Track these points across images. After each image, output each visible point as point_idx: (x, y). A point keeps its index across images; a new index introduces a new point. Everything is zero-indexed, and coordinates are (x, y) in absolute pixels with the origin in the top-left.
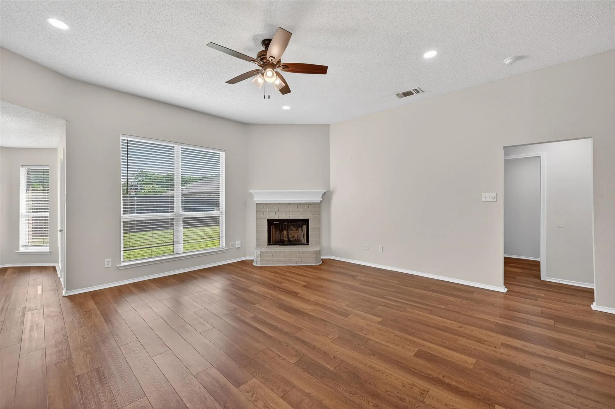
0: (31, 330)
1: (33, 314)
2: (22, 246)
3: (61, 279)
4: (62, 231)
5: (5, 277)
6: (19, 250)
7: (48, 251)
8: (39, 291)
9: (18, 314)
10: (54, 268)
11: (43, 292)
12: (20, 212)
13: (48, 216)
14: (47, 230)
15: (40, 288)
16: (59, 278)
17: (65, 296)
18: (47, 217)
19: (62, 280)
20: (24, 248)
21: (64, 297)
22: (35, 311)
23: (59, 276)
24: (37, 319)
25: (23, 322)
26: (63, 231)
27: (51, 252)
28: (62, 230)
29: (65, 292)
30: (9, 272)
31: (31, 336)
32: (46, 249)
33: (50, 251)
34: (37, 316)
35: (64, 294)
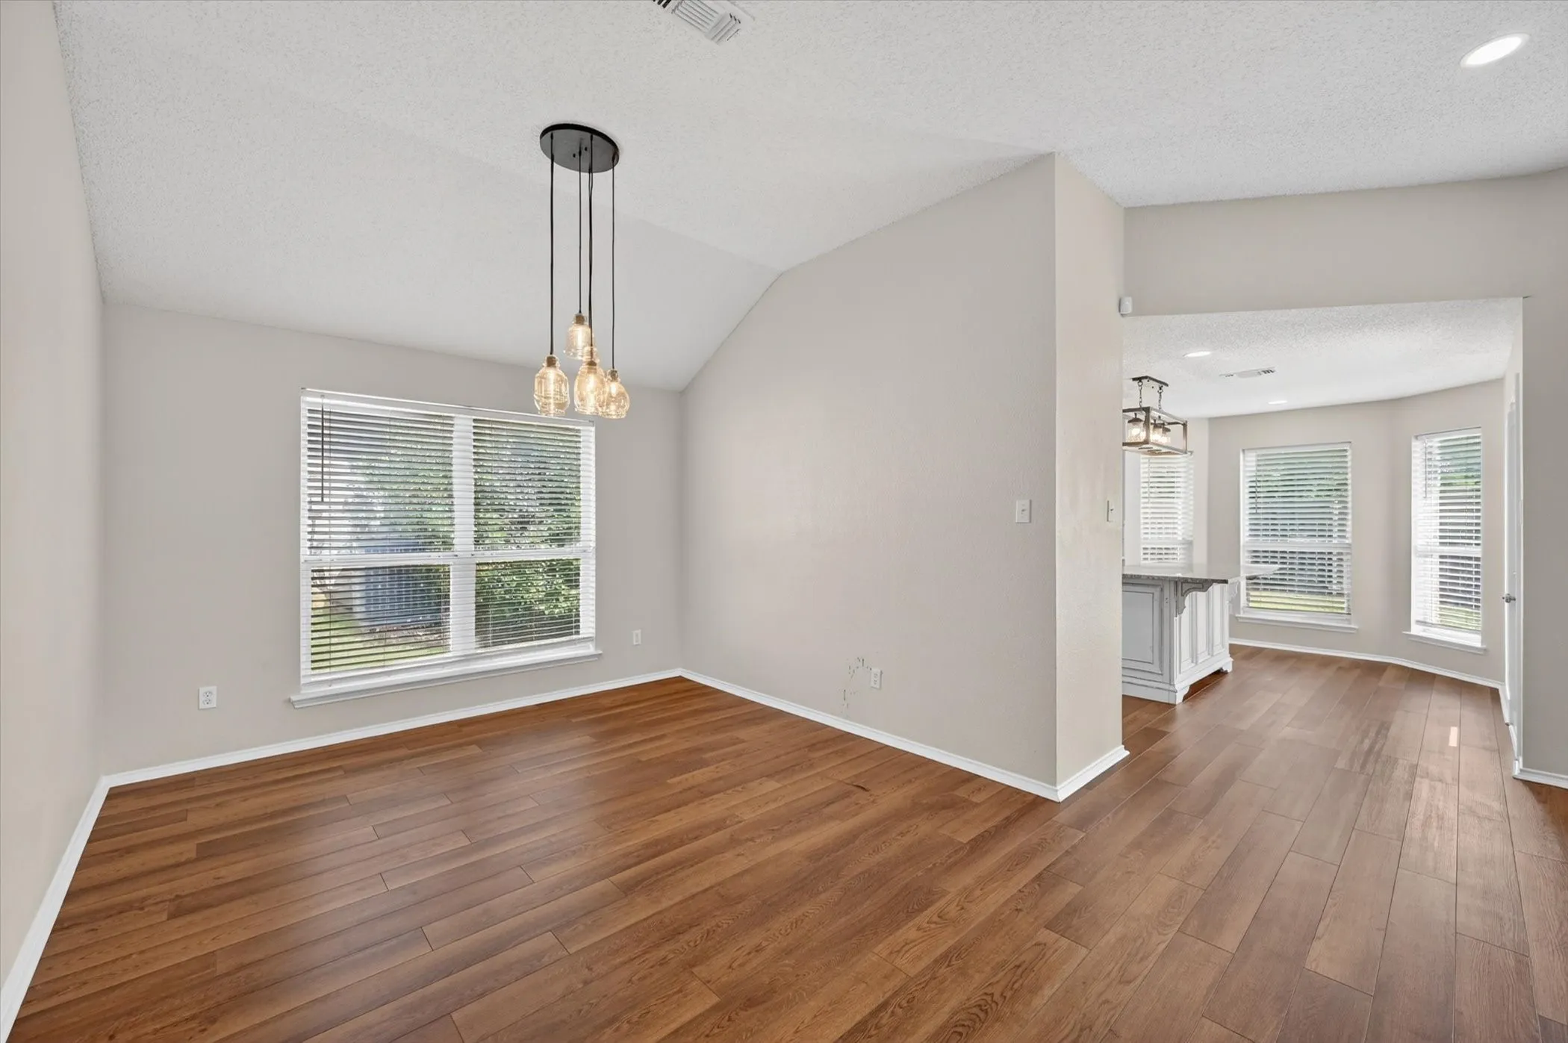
0: (1426, 824)
1: (1433, 788)
2: (1418, 622)
3: (1511, 727)
4: (1512, 601)
5: (1381, 684)
6: (1410, 631)
7: (1479, 645)
8: (1453, 742)
9: (1400, 773)
10: (1495, 694)
11: (1461, 746)
12: (1413, 544)
13: (1479, 556)
14: (1477, 593)
15: (1454, 732)
16: (1508, 725)
17: (1521, 780)
18: (1477, 559)
19: (1513, 731)
20: (1421, 627)
21: (1515, 778)
22: (1439, 785)
23: (1507, 720)
24: (1441, 804)
25: (1409, 796)
26: (1514, 599)
27: (1485, 650)
28: (1512, 595)
29: (1521, 767)
30: (1389, 674)
31: (1424, 838)
32: (1475, 641)
33: (1484, 646)
34: (1442, 798)
35: (1516, 772)
